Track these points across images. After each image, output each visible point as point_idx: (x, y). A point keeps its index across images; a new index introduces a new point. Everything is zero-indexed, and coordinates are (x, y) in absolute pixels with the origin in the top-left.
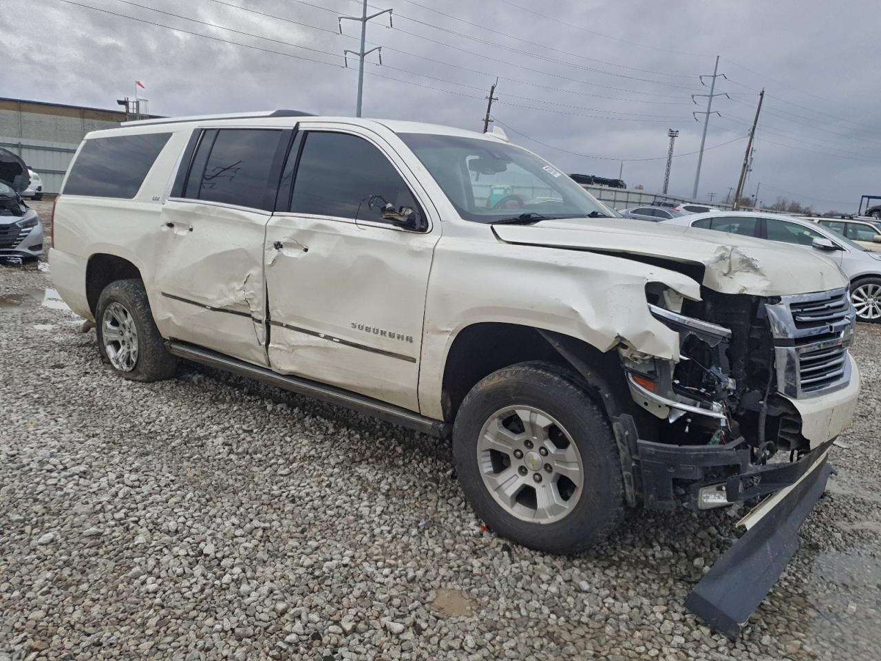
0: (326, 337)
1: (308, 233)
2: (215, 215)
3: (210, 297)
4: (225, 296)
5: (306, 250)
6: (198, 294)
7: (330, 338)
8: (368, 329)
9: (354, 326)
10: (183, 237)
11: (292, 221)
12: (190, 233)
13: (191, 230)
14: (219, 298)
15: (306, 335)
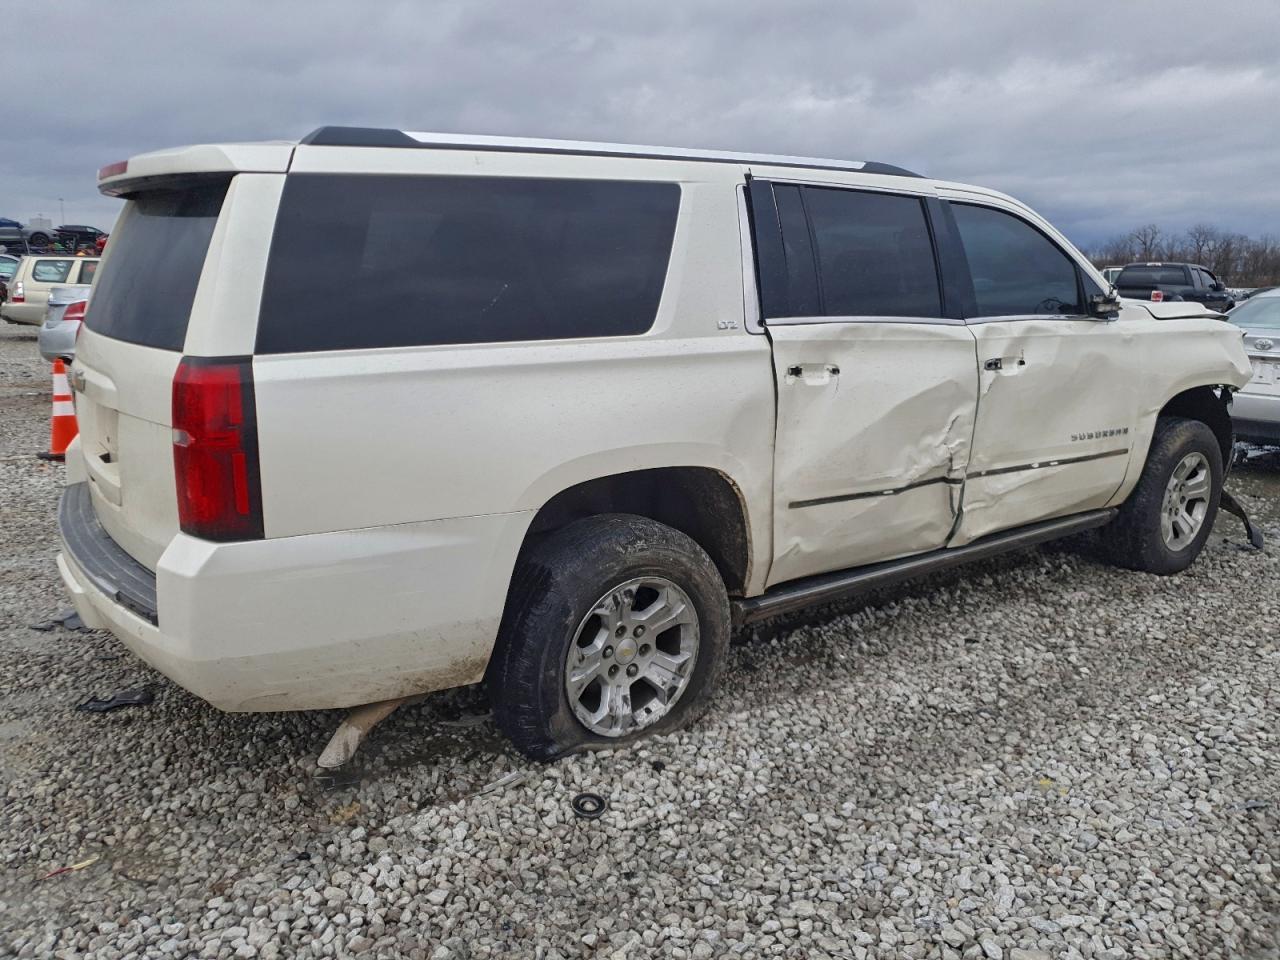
0: (1042, 465)
1: (1020, 341)
2: (879, 338)
3: (893, 473)
4: (915, 463)
5: (1022, 363)
6: (871, 478)
7: (1046, 464)
8: (1090, 436)
9: (1075, 438)
10: (822, 388)
11: (999, 329)
12: (835, 377)
13: (835, 371)
14: (907, 471)
15: (1015, 473)
